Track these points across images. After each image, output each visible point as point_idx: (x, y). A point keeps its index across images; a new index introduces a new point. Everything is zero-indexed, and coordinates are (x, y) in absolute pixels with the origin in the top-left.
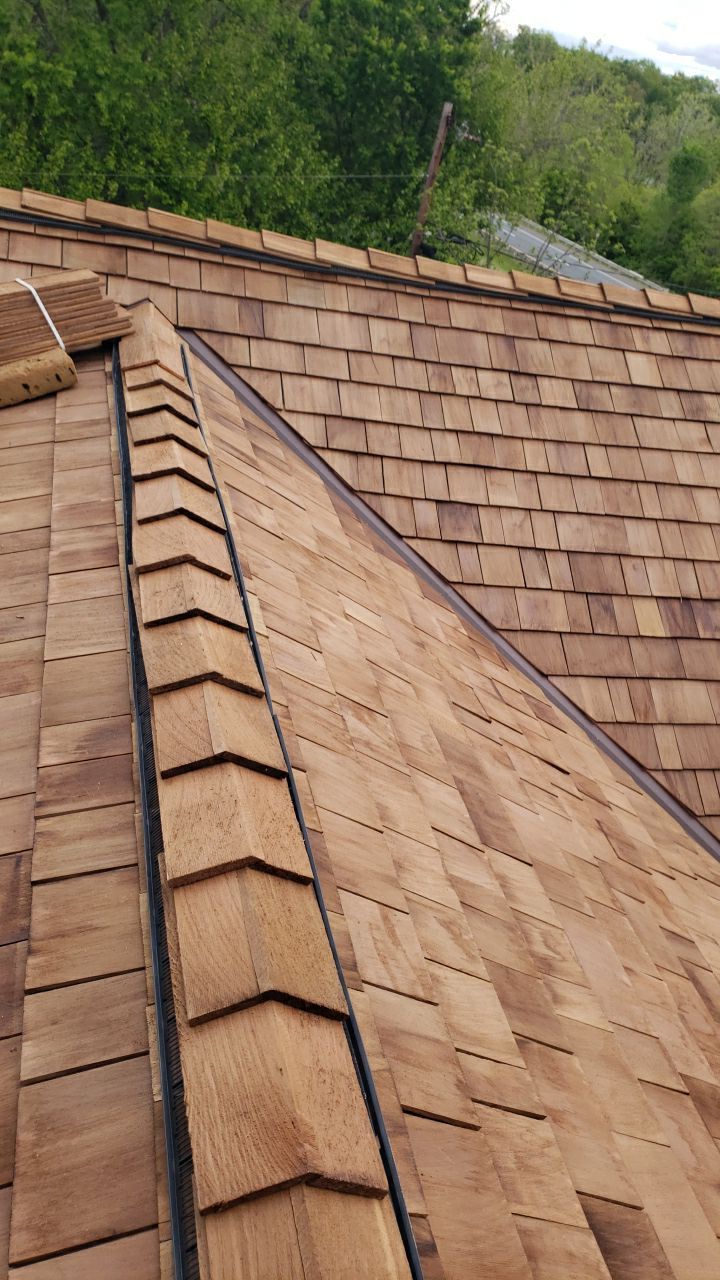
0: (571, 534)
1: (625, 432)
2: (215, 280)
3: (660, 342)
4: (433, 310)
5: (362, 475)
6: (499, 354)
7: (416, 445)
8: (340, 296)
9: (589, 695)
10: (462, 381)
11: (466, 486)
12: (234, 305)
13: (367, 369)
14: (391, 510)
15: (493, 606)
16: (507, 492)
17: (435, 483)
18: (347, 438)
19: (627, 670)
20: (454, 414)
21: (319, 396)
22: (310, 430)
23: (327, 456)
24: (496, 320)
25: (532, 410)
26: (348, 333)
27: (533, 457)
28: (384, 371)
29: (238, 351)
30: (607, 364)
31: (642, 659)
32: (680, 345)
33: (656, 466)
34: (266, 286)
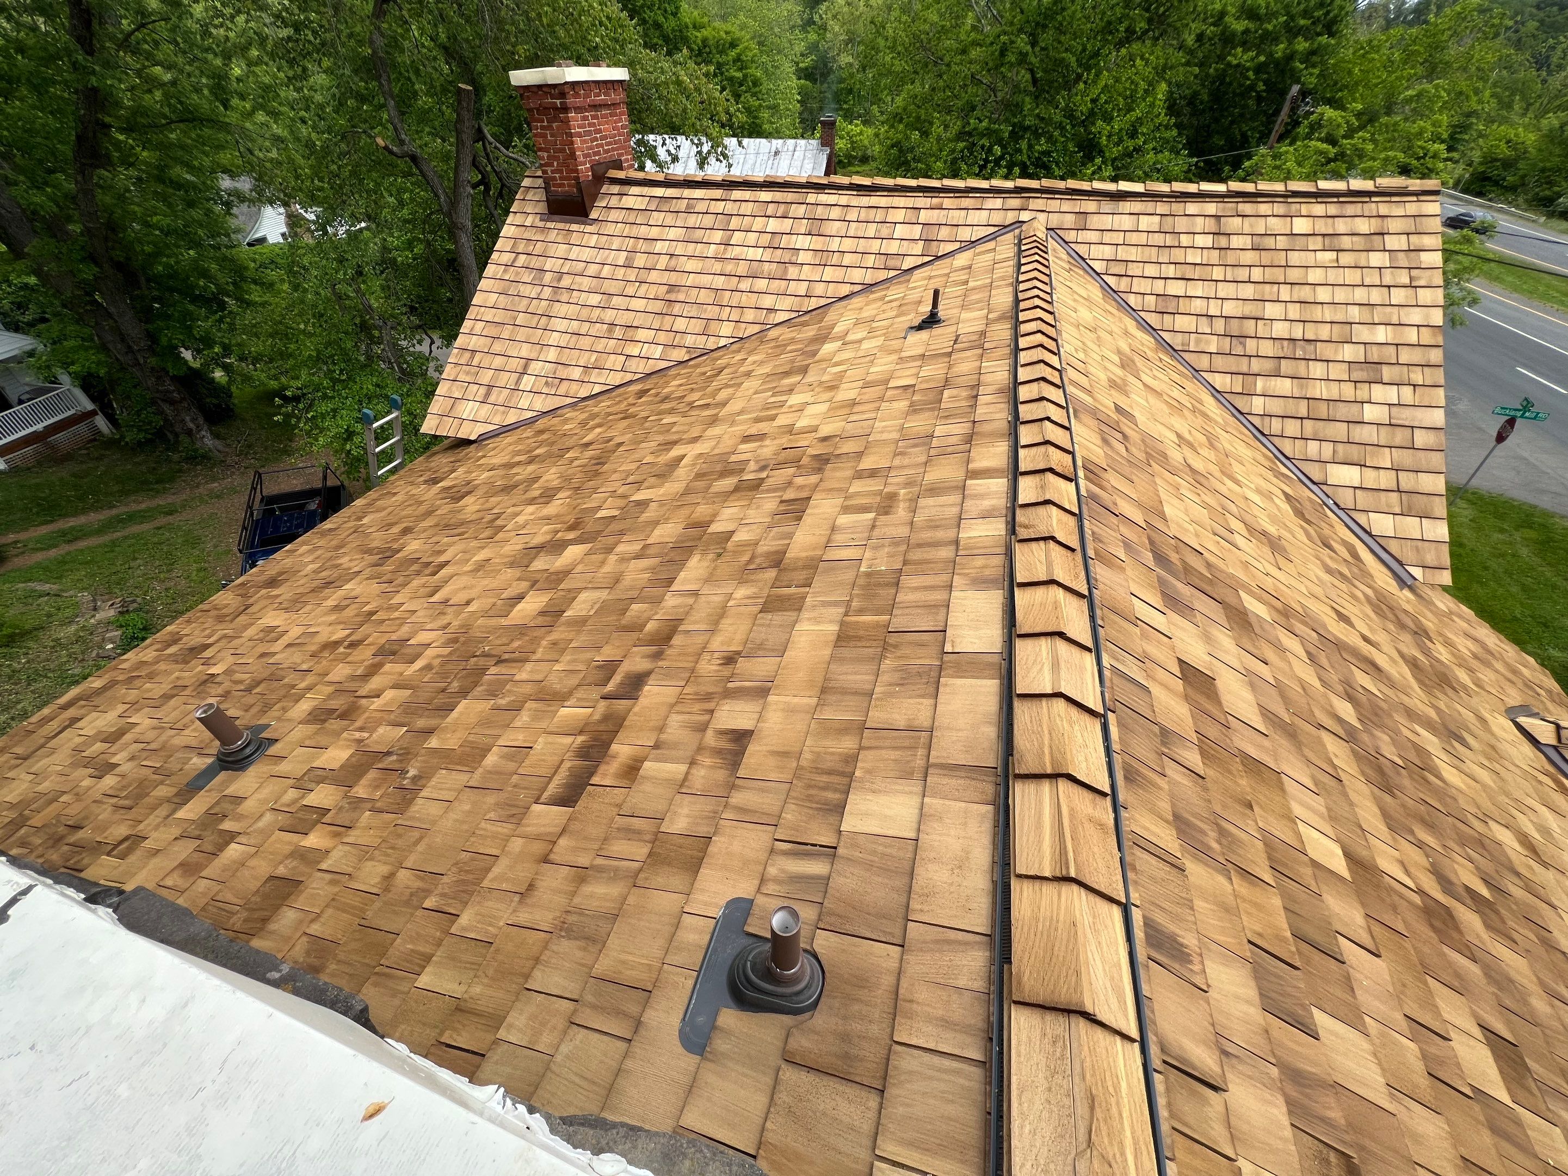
0: (1230, 308)
1: (1280, 258)
2: (1066, 206)
3: (1319, 209)
4: (1177, 208)
5: (1123, 284)
6: (1210, 225)
7: (1151, 270)
8: (1127, 206)
9: (1220, 381)
10: (1185, 240)
11: (1176, 288)
12: (1072, 217)
13: (1134, 238)
14: (1132, 300)
15: (1176, 341)
16: (1197, 289)
17: (1159, 286)
18: (1119, 269)
19: (1245, 370)
20: (1178, 255)
21: (1108, 252)
22: (1098, 266)
23: (1105, 277)
24: (1211, 208)
25: (1223, 252)
26: (1127, 222)
27: (1217, 273)
28: (1143, 238)
29: (1071, 236)
30: (1276, 225)
31: (1256, 365)
32: (1333, 209)
33: (1293, 275)
34: (1090, 205)
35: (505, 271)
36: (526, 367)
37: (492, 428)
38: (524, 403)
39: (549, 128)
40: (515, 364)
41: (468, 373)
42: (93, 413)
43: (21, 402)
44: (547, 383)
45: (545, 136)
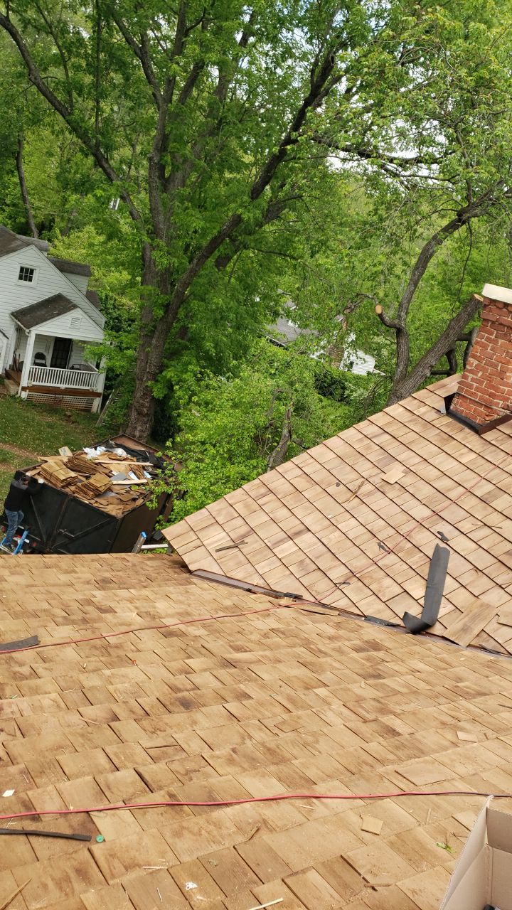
35: (360, 440)
36: (298, 533)
37: (215, 569)
38: (262, 567)
39: (494, 342)
40: (291, 525)
41: (247, 506)
42: (98, 395)
43: (72, 368)
44: (302, 562)
45: (485, 347)
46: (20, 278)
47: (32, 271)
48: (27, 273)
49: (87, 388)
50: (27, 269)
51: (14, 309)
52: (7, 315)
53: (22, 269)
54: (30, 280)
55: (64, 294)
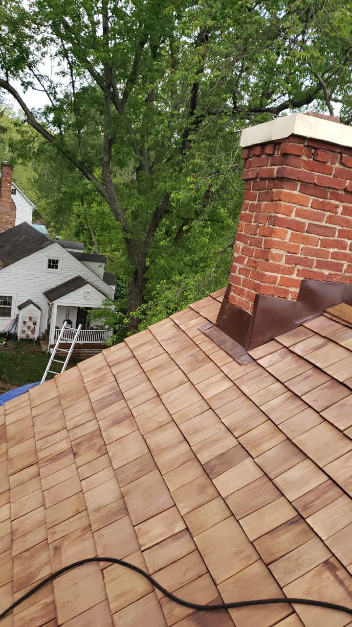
46: (49, 267)
47: (57, 262)
48: (53, 263)
49: (100, 342)
50: (53, 261)
51: (46, 290)
52: (42, 294)
53: (50, 261)
54: (56, 268)
55: (81, 276)
